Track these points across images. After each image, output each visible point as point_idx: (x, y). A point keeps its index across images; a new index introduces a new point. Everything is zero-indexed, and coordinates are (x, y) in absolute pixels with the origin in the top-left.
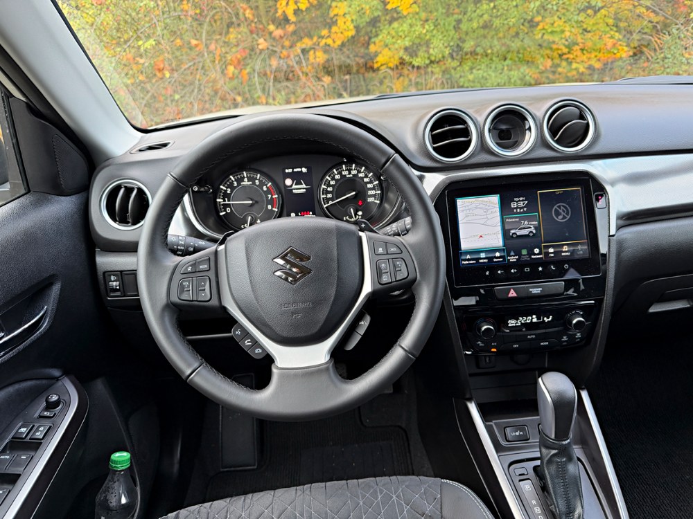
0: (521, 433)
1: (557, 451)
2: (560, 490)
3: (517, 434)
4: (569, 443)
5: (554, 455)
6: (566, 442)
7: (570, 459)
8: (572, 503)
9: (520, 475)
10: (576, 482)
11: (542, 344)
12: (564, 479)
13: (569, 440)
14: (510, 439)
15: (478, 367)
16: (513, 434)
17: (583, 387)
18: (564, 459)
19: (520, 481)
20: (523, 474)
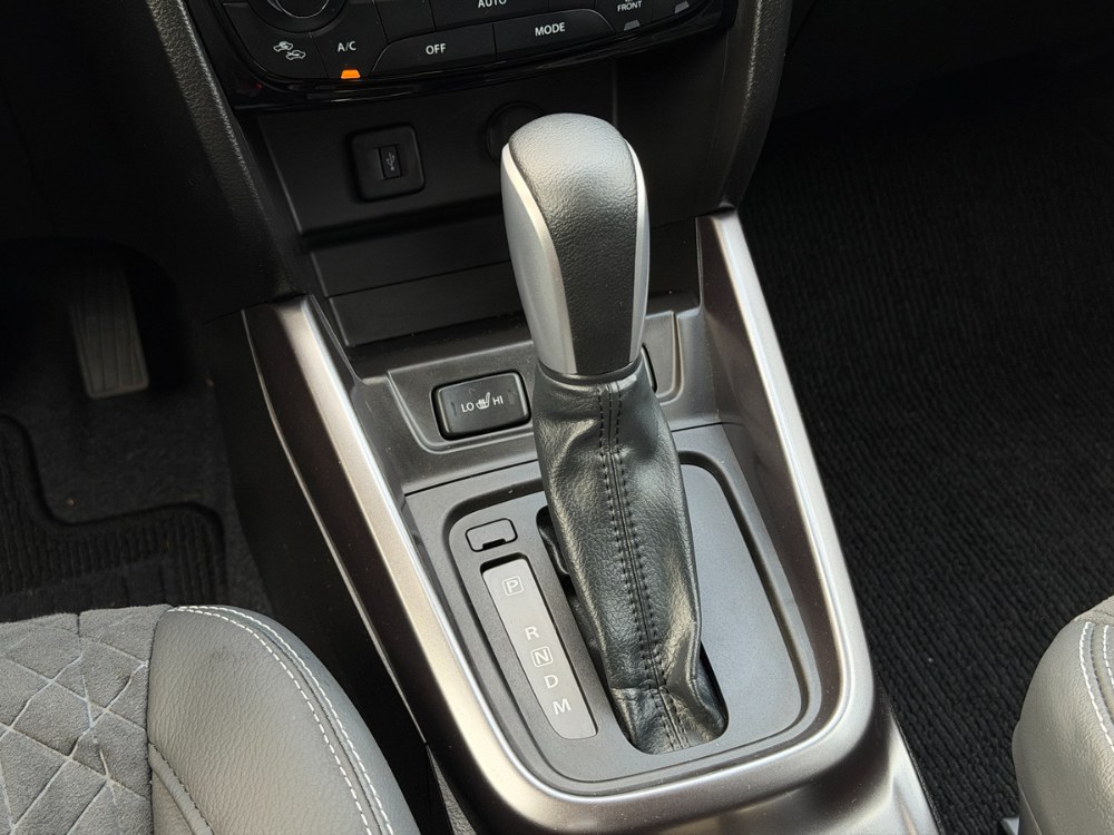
0: (499, 400)
1: (591, 423)
2: (615, 570)
3: (483, 404)
4: (635, 386)
5: (584, 441)
6: (624, 384)
7: (647, 449)
8: (657, 606)
9: (487, 546)
10: (671, 532)
11: (539, 31)
12: (625, 525)
13: (633, 378)
14: (457, 429)
15: (359, 196)
16: (468, 408)
17: (724, 204)
18: (625, 452)
19: (485, 567)
20: (501, 542)
